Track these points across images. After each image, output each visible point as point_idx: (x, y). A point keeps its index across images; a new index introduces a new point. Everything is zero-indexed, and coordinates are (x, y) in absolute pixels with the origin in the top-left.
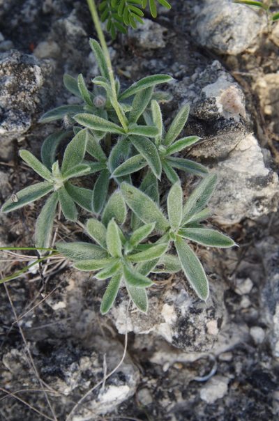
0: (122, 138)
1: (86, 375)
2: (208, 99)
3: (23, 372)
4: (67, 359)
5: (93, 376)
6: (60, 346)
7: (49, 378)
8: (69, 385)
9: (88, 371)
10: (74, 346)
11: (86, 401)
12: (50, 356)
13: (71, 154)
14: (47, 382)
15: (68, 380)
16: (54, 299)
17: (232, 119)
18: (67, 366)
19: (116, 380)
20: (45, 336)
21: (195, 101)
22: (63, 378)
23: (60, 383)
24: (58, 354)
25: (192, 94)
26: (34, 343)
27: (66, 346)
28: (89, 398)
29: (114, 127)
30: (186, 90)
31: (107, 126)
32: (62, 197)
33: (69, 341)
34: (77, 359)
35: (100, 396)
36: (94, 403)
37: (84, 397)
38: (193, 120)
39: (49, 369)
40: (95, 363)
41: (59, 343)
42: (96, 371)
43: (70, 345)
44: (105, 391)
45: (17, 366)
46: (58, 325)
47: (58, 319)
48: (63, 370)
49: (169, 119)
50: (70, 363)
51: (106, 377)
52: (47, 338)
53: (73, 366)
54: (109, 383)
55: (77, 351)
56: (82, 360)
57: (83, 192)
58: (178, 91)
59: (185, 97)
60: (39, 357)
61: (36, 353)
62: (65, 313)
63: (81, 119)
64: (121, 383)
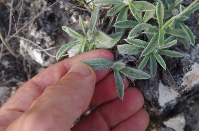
0: (157, 28)
1: (43, 41)
2: (190, 67)
3: (37, 10)
4: (48, 29)
5: (44, 44)
6: (54, 25)
7: (36, 23)
8: (36, 34)
9: (45, 41)
10: (56, 31)
11: (32, 44)
12: (48, 21)
13: (143, 4)
14: (34, 23)
15: (38, 33)
16: (76, 16)
17: (182, 81)
18: (44, 30)
19: (44, 56)
20: (58, 16)
21: (190, 60)
22: (38, 30)
23: (35, 29)
24: (50, 25)
25: (193, 58)
26: (52, 12)
27: (55, 28)
28: (33, 45)
29: (161, 23)
30: (194, 54)
31: (160, 19)
32: (120, 6)
33: (58, 28)
34: (49, 34)
35: (35, 50)
36: (31, 48)
37: (33, 43)
38: (178, 62)
39: (41, 22)
40: (50, 44)
41: (56, 24)
42: (46, 45)
43: (56, 29)
44: (38, 52)
45: (39, 7)
46: (65, 21)
47: (68, 20)
48: (42, 29)
49: (178, 49)
50: (46, 32)
51: (44, 51)
52: (57, 17)
53: (45, 33)
54: (42, 53)
55: (53, 34)
56: (48, 37)
57: (126, 16)
58: (193, 51)
59: (191, 55)
60: (45, 16)
61: (47, 14)
62: (71, 23)
63: (159, 4)
64: (44, 58)
